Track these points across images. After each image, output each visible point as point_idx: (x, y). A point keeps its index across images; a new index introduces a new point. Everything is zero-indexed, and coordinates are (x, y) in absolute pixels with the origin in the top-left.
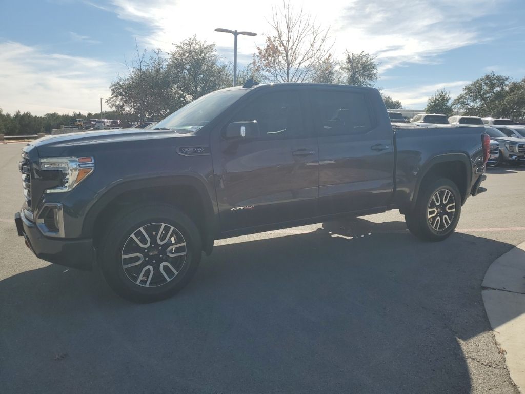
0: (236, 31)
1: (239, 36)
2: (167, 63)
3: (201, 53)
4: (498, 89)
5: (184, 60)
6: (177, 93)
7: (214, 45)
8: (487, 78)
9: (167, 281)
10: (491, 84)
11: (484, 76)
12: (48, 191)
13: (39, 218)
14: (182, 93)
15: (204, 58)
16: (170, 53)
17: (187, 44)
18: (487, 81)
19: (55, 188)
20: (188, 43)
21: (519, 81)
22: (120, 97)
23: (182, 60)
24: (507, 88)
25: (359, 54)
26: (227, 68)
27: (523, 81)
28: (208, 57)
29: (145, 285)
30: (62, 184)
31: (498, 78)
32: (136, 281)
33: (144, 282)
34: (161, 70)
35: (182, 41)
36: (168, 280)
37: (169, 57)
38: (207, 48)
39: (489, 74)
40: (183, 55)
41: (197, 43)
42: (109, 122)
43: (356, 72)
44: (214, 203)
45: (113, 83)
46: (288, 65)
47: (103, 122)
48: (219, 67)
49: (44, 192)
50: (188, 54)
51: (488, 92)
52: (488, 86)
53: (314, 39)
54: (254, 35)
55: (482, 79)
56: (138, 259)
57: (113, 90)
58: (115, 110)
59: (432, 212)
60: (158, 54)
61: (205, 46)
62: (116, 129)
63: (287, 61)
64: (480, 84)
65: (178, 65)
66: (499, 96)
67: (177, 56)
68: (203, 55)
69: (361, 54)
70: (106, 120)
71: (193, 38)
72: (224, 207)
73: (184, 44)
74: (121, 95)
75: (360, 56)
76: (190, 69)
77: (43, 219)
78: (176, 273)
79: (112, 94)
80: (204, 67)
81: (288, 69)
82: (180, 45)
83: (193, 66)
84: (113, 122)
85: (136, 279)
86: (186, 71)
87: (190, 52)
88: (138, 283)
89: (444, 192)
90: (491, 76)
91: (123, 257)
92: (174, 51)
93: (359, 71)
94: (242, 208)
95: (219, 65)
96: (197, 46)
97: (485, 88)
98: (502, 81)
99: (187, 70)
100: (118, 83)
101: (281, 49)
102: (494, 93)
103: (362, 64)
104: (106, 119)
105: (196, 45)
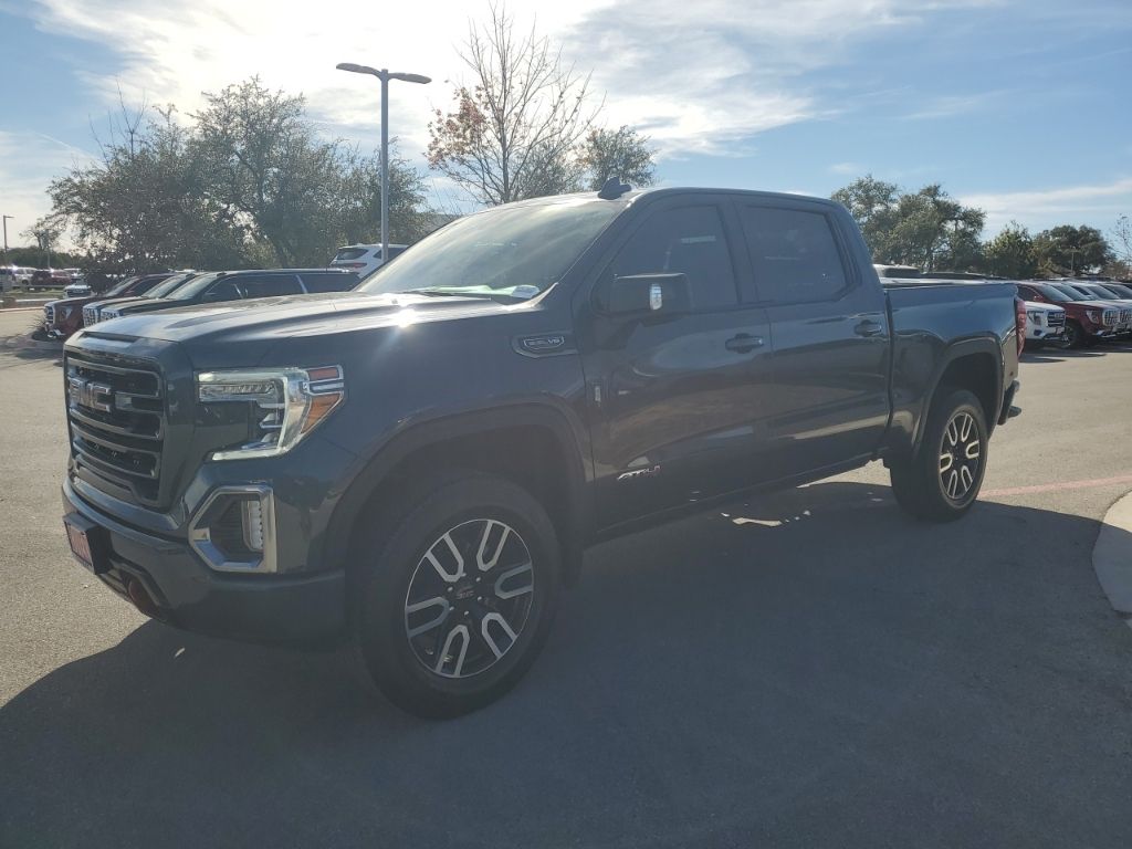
0: (385, 71)
1: (392, 83)
2: (188, 138)
3: (272, 117)
4: (878, 208)
5: (229, 132)
6: (212, 207)
7: (301, 99)
8: (860, 185)
9: (495, 657)
10: (868, 197)
11: (855, 182)
12: (217, 457)
13: (196, 528)
14: (225, 206)
15: (278, 128)
16: (195, 114)
17: (237, 96)
18: (860, 192)
19: (236, 446)
20: (238, 92)
21: (916, 193)
22: (76, 215)
23: (225, 130)
24: (895, 207)
25: (617, 130)
26: (331, 152)
27: (921, 194)
28: (289, 128)
29: (453, 673)
30: (254, 437)
31: (878, 187)
32: (434, 667)
33: (450, 666)
34: (178, 153)
35: (225, 88)
36: (499, 655)
37: (195, 122)
38: (283, 105)
39: (863, 178)
40: (227, 120)
41: (260, 95)
42: (28, 272)
43: (610, 168)
44: (587, 463)
45: (57, 180)
46: (505, 150)
47: (10, 272)
48: (314, 149)
49: (206, 456)
50: (239, 119)
51: (859, 214)
52: (862, 202)
53: (561, 97)
54: (424, 80)
55: (851, 189)
56: (438, 609)
57: (57, 198)
58: (37, 244)
59: (945, 462)
60: (167, 117)
61: (281, 100)
62: (57, 289)
63: (502, 140)
64: (847, 197)
65: (216, 143)
66: (884, 221)
67: (213, 122)
68: (275, 121)
69: (621, 132)
70: (15, 268)
71: (251, 82)
72: (605, 471)
73: (229, 96)
74: (78, 208)
75: (617, 136)
76: (244, 152)
77: (207, 531)
78: (514, 637)
79: (55, 207)
80: (278, 151)
81: (505, 159)
82: (219, 96)
83: (251, 146)
84: (36, 274)
85: (433, 661)
86: (236, 157)
87: (245, 114)
88: (438, 670)
89: (962, 417)
90: (866, 181)
91: (409, 609)
92: (205, 111)
93: (616, 167)
94: (638, 472)
95: (313, 146)
96: (261, 102)
97: (856, 205)
98: (885, 193)
99: (237, 154)
100: (69, 180)
101: (488, 114)
102: (873, 216)
103: (621, 151)
104: (17, 264)
105: (257, 98)
